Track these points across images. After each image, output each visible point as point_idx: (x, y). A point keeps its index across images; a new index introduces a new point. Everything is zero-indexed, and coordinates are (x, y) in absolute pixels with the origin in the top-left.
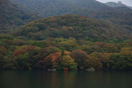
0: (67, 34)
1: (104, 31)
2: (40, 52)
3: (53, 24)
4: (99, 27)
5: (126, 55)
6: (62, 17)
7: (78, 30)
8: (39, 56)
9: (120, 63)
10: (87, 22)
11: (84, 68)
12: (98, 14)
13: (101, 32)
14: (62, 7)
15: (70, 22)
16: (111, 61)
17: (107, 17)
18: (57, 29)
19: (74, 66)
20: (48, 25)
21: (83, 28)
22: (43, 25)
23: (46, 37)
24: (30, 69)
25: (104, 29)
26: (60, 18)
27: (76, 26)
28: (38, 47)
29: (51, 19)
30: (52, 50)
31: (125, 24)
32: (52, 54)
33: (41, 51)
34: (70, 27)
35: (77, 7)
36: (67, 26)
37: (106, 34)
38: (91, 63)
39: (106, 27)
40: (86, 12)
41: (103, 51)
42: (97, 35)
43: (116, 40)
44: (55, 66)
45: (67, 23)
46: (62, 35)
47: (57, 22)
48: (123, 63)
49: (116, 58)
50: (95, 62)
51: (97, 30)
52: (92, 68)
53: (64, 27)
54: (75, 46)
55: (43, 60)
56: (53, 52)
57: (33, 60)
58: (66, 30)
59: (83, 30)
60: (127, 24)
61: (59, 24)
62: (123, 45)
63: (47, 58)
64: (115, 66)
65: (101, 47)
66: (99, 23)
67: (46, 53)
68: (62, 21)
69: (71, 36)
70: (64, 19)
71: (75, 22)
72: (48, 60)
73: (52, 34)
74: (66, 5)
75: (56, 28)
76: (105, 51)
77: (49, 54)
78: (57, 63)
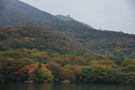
0: (30, 45)
1: (65, 44)
2: (14, 63)
3: (14, 34)
4: (60, 40)
5: (96, 68)
6: (23, 28)
7: (41, 41)
8: (13, 68)
9: (92, 76)
10: (49, 34)
11: (59, 80)
12: (52, 26)
13: (62, 45)
14: (14, 16)
15: (32, 33)
16: (83, 73)
17: (61, 29)
18: (20, 40)
19: (51, 78)
20: (9, 35)
21: (45, 40)
22: (3, 35)
23: (8, 47)
24: (3, 80)
25: (64, 42)
26: (21, 28)
27: (39, 38)
28: (10, 58)
29: (11, 29)
30: (27, 61)
31: (79, 37)
32: (27, 66)
33: (16, 62)
34: (33, 38)
35: (30, 17)
36: (29, 37)
37: (67, 47)
38: (66, 75)
39: (66, 39)
40: (40, 23)
41: (74, 64)
42: (59, 48)
43: (76, 53)
44: (32, 77)
45: (29, 34)
46: (25, 45)
47: (18, 32)
48: (95, 76)
49: (88, 71)
50: (69, 74)
51: (59, 43)
52: (67, 80)
53: (26, 38)
54: (47, 59)
55: (18, 71)
56: (28, 64)
57: (6, 71)
58: (29, 41)
59: (46, 41)
60: (80, 38)
61: (21, 35)
62: (90, 59)
63: (22, 70)
64: (86, 79)
65: (72, 60)
66: (60, 36)
67: (21, 65)
68: (24, 32)
69: (34, 48)
70: (25, 30)
71: (37, 34)
72: (23, 72)
73: (14, 44)
74: (19, 15)
75: (18, 39)
76: (76, 64)
77: (24, 66)
78: (35, 75)
